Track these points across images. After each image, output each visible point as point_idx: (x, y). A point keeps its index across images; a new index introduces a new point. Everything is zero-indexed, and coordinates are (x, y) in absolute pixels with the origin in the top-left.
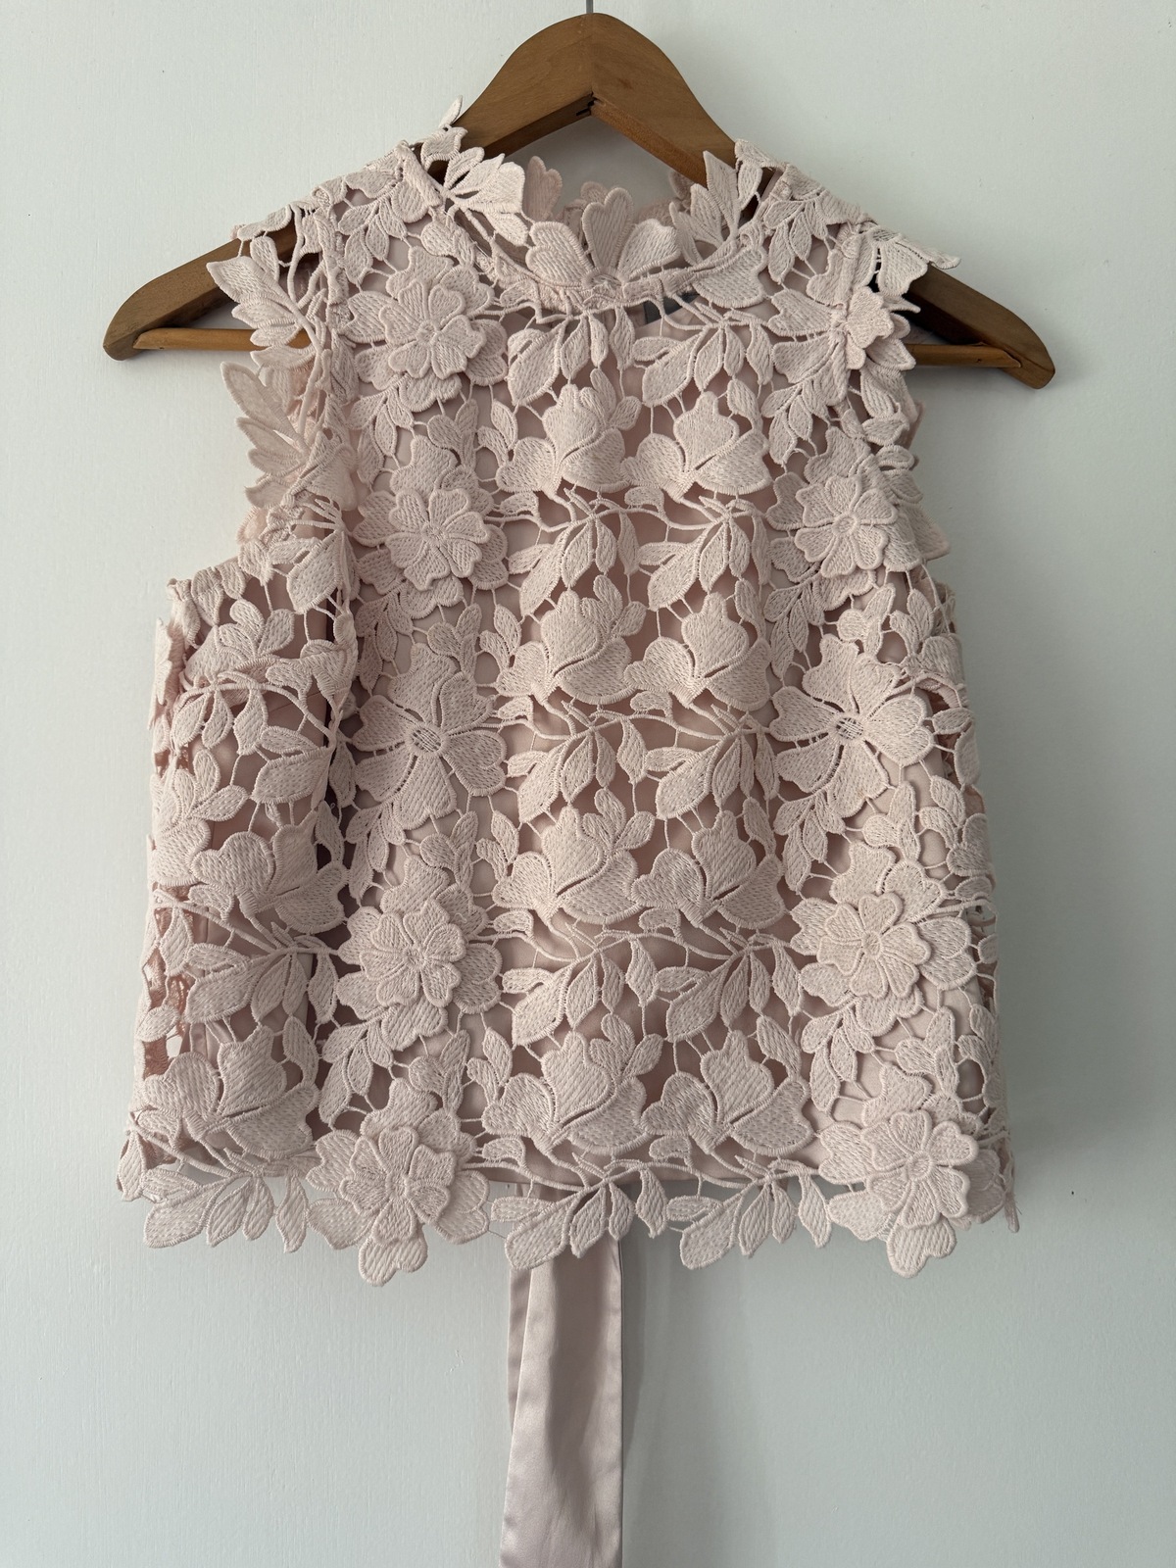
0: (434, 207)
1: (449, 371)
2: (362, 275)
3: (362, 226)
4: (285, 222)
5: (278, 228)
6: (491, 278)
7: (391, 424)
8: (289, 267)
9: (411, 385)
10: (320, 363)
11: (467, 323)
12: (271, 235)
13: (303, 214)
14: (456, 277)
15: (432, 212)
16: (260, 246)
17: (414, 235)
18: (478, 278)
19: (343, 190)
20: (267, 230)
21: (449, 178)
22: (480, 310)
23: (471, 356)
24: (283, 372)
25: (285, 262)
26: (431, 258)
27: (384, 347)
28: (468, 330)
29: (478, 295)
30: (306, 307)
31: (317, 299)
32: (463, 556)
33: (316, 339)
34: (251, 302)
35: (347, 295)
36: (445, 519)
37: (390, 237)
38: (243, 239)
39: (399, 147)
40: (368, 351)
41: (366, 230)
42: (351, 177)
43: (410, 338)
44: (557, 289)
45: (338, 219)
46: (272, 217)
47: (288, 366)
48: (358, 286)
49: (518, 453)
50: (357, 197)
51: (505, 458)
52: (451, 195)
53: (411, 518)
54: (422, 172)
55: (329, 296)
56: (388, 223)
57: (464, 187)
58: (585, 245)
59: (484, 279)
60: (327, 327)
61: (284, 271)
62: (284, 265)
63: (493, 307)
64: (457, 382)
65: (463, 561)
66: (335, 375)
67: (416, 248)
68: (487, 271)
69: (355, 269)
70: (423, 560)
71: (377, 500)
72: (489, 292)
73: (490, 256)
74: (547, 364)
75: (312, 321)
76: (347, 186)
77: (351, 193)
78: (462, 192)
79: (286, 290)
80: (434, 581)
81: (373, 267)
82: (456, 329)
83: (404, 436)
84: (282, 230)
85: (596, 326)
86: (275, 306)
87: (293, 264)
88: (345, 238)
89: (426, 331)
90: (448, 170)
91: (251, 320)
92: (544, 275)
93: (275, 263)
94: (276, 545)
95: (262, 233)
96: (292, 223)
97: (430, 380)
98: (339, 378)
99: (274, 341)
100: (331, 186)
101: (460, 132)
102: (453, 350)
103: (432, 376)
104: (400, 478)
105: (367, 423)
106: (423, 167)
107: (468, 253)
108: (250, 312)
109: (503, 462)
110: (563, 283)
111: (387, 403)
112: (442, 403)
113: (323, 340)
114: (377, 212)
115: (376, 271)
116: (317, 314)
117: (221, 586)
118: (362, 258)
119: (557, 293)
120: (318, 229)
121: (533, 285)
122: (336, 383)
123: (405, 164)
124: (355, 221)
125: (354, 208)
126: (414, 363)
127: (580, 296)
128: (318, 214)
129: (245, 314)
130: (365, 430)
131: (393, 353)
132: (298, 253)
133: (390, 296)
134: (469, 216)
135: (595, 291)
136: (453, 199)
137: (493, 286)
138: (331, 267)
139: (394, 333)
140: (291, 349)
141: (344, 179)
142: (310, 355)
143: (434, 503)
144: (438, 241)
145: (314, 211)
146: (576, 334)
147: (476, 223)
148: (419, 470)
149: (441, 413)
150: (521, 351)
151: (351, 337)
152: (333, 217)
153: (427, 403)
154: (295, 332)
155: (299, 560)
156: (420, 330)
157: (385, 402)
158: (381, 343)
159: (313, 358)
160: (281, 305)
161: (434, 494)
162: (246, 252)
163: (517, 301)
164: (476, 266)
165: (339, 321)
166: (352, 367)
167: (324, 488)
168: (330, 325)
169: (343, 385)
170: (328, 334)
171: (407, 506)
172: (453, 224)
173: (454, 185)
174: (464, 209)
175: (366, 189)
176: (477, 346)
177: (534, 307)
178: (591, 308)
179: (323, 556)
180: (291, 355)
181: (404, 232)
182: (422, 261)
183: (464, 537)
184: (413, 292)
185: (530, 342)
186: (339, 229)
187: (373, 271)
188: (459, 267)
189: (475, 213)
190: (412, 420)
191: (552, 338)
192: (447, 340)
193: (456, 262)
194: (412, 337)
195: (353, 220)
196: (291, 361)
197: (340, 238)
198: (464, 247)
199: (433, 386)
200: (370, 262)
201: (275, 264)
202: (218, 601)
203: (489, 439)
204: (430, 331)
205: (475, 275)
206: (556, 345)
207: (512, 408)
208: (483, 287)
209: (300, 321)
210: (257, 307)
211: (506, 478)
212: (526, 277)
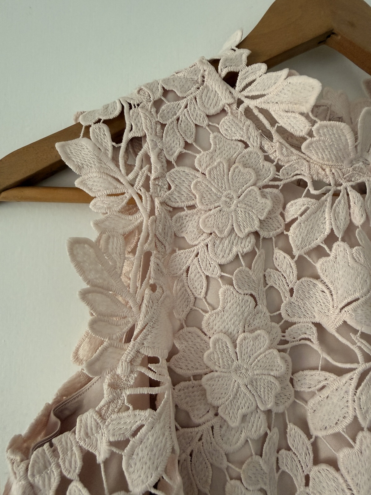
0: (229, 105)
1: (247, 231)
2: (176, 154)
3: (175, 117)
4: (117, 113)
5: (111, 117)
6: (272, 158)
7: (201, 273)
8: (120, 147)
9: (218, 242)
10: (148, 229)
11: (258, 192)
12: (105, 122)
13: (131, 108)
14: (247, 157)
15: (227, 108)
16: (97, 131)
17: (214, 124)
18: (263, 158)
19: (160, 91)
20: (103, 118)
21: (240, 84)
22: (266, 181)
23: (262, 218)
24: (117, 237)
25: (117, 143)
26: (228, 141)
27: (195, 211)
28: (259, 198)
29: (264, 170)
30: (135, 179)
31: (143, 174)
32: (266, 390)
33: (143, 207)
34: (90, 175)
35: (166, 170)
36: (250, 357)
37: (196, 125)
38: (84, 124)
39: (201, 62)
40: (182, 213)
41: (178, 119)
42: (166, 81)
43: (216, 205)
44: (324, 167)
45: (157, 112)
46: (106, 108)
47: (121, 231)
48: (173, 163)
49: (298, 291)
50: (170, 96)
51: (288, 294)
52: (241, 96)
53: (223, 359)
54: (220, 79)
55: (153, 172)
56: (195, 115)
57: (252, 91)
58: (356, 139)
59: (267, 158)
60: (151, 197)
61: (116, 150)
62: (116, 146)
63: (274, 179)
64: (252, 239)
65: (266, 395)
66: (159, 236)
67: (216, 134)
68: (270, 152)
69: (171, 150)
70: (234, 398)
71: (190, 335)
72: (273, 169)
73: (272, 141)
74: (320, 224)
75: (139, 192)
76: (163, 88)
77: (166, 92)
78: (250, 94)
79: (118, 166)
80: (244, 417)
81: (185, 148)
82: (251, 197)
83: (213, 284)
84: (114, 119)
85: (354, 195)
86: (110, 179)
87: (123, 145)
88: (163, 126)
89: (228, 200)
90: (239, 78)
91: (90, 190)
92: (314, 157)
93: (109, 143)
94: (113, 416)
95: (99, 121)
96: (122, 114)
97: (233, 237)
98: (161, 239)
99: (109, 208)
100: (151, 86)
101: (245, 53)
102: (249, 214)
103: (234, 235)
104: (211, 320)
105: (182, 271)
106: (220, 76)
107: (256, 138)
108: (90, 183)
109: (286, 299)
110: (331, 163)
111: (199, 256)
112: (242, 256)
113: (149, 208)
114: (186, 107)
115: (187, 151)
116: (142, 186)
117: (58, 466)
118: (176, 141)
119: (324, 170)
120: (143, 119)
121: (306, 163)
122: (159, 242)
123: (206, 73)
124: (170, 113)
125: (169, 104)
126: (220, 226)
127: (342, 172)
128: (143, 108)
129: (85, 184)
130: (180, 277)
131: (203, 217)
132: (127, 136)
133: (198, 171)
134: (256, 112)
135: (354, 170)
136: (243, 99)
137: (275, 163)
138: (153, 149)
139: (203, 201)
140: (123, 216)
141: (160, 82)
142: (139, 221)
143: (241, 345)
144: (233, 129)
145: (138, 105)
146: (340, 201)
147: (261, 117)
148: (227, 314)
149: (242, 266)
150: (301, 215)
151: (170, 203)
152: (153, 110)
153: (231, 257)
154: (125, 201)
155: (134, 434)
156: (223, 199)
157: (197, 256)
158: (192, 207)
159: (142, 223)
160: (114, 178)
161: (241, 336)
162: (87, 134)
163: (292, 174)
164: (262, 148)
165: (160, 191)
166: (170, 227)
167: (154, 347)
168: (153, 195)
169: (164, 242)
170: (153, 202)
171: (219, 349)
172: (243, 118)
173: (244, 89)
174: (251, 107)
175: (178, 90)
176: (266, 210)
177: (306, 179)
178: (349, 181)
179: (158, 427)
180: (123, 221)
181: (206, 121)
182: (221, 145)
183: (266, 372)
184: (218, 169)
185: (308, 208)
186: (159, 119)
187: (185, 151)
188: (248, 149)
189: (262, 111)
190: (219, 272)
191: (323, 204)
192: (244, 206)
193: (247, 146)
194: (218, 204)
195: (168, 112)
196: (124, 228)
197: (159, 127)
198: (253, 134)
199: (235, 242)
200: (182, 144)
201: (110, 145)
202: (55, 482)
203: (274, 280)
204: (231, 199)
205: (261, 154)
206: (327, 210)
207: (293, 257)
208: (267, 164)
209: (130, 191)
210: (95, 179)
211: (290, 311)
212: (300, 158)
